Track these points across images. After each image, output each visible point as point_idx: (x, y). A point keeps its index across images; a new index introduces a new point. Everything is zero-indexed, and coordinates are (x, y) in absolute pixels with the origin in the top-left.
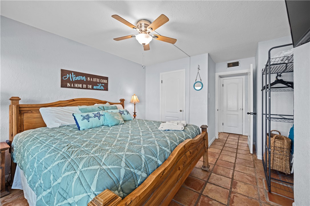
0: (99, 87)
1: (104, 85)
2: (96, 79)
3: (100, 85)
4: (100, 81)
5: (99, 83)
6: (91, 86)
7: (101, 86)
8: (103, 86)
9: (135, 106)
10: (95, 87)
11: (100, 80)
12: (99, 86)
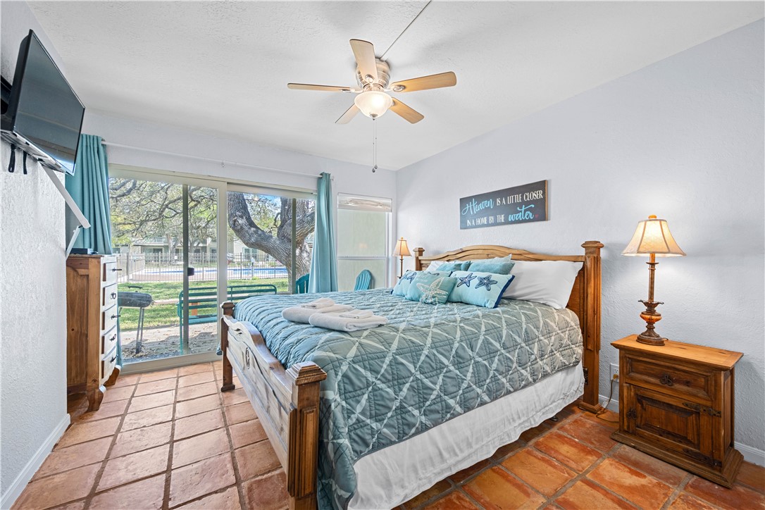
0: (520, 216)
1: (533, 206)
2: (514, 197)
3: (523, 209)
4: (522, 199)
5: (520, 205)
6: (503, 216)
7: (525, 211)
8: (530, 209)
9: (652, 271)
10: (511, 218)
11: (522, 196)
12: (521, 211)
